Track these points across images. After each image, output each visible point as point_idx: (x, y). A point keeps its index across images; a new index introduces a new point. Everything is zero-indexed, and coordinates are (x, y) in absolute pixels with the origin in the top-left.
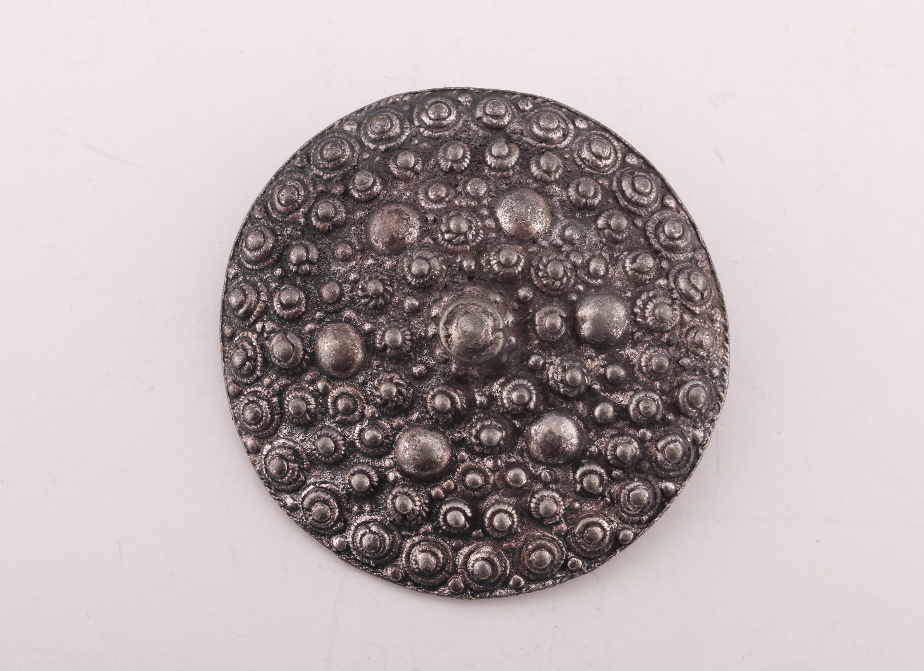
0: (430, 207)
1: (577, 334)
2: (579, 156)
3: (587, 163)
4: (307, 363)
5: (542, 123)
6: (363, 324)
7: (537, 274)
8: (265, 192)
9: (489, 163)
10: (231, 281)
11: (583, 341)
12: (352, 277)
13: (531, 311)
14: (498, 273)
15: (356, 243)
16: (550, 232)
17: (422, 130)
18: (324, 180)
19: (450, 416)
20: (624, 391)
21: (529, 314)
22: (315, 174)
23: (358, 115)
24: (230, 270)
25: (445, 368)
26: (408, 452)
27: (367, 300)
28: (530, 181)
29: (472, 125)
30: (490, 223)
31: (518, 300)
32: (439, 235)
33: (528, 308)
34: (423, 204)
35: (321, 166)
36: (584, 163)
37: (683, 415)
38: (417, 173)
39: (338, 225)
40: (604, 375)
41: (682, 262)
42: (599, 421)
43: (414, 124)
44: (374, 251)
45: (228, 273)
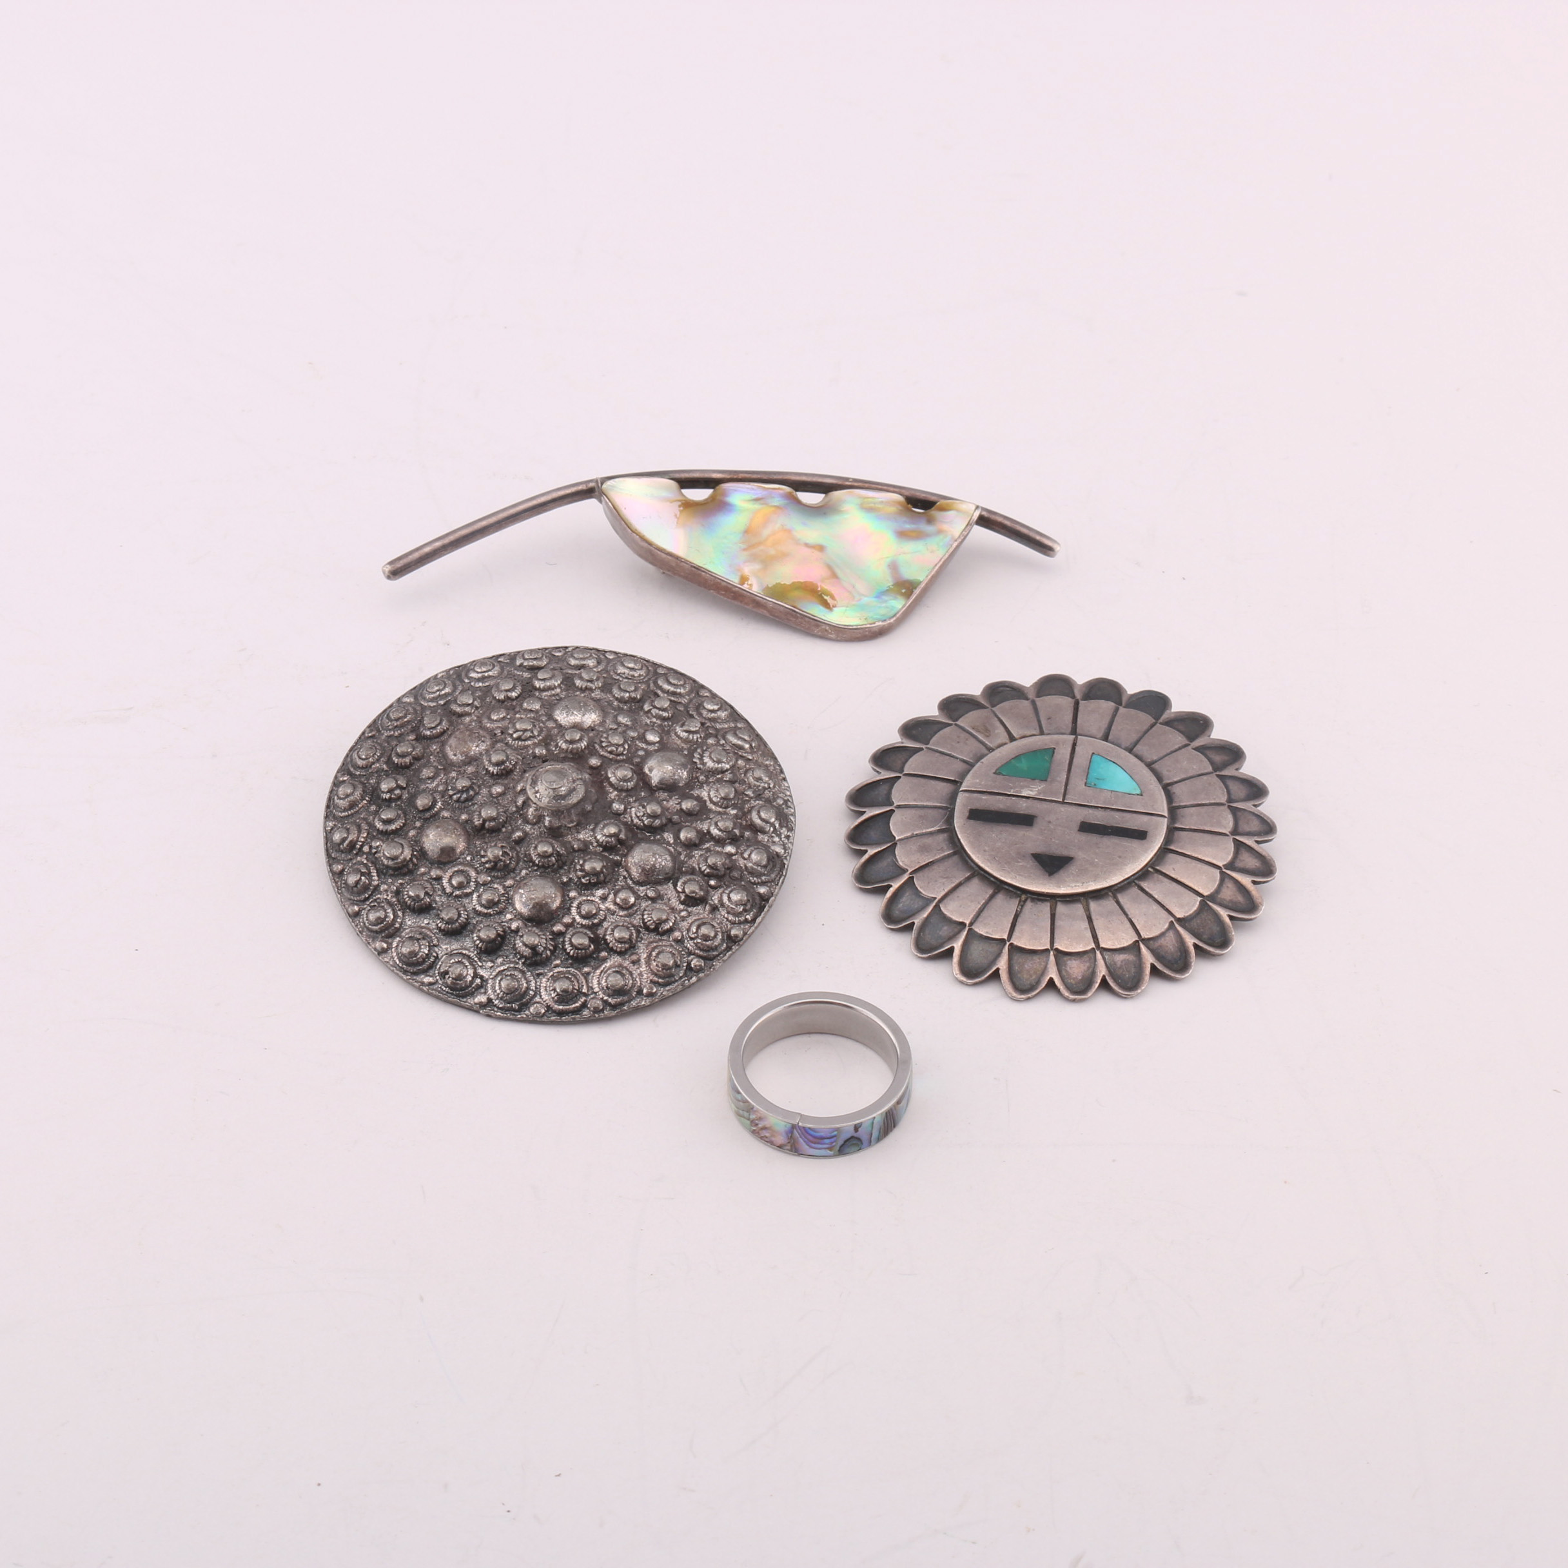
0: (496, 725)
1: (649, 785)
2: (616, 673)
3: (623, 676)
4: (417, 859)
5: (576, 655)
6: (460, 816)
7: (602, 747)
8: (343, 764)
9: (538, 686)
10: (330, 832)
11: (655, 789)
12: (441, 788)
13: (603, 773)
14: (567, 749)
15: (437, 765)
16: (604, 721)
17: (472, 684)
18: (396, 737)
19: (554, 859)
20: (702, 821)
21: (602, 775)
22: (387, 736)
23: (413, 691)
24: (327, 823)
25: (540, 828)
26: (524, 896)
27: (459, 796)
28: (578, 693)
29: (516, 672)
30: (551, 724)
31: (591, 768)
32: (509, 739)
33: (600, 772)
34: (488, 725)
35: (390, 727)
36: (621, 677)
37: (760, 832)
38: (477, 708)
39: (418, 756)
40: (682, 809)
41: (726, 728)
42: (687, 843)
43: (465, 682)
44: (455, 766)
45: (325, 827)
